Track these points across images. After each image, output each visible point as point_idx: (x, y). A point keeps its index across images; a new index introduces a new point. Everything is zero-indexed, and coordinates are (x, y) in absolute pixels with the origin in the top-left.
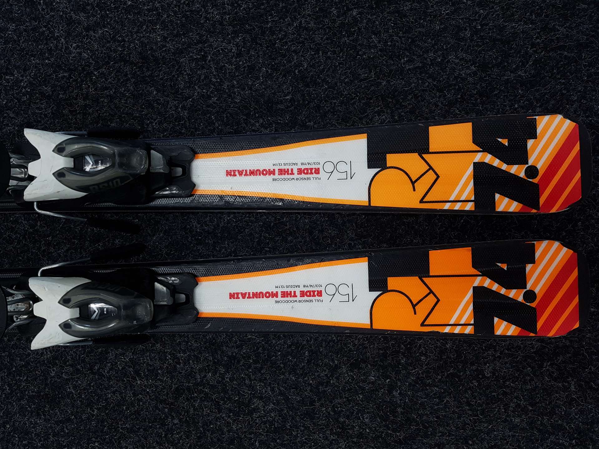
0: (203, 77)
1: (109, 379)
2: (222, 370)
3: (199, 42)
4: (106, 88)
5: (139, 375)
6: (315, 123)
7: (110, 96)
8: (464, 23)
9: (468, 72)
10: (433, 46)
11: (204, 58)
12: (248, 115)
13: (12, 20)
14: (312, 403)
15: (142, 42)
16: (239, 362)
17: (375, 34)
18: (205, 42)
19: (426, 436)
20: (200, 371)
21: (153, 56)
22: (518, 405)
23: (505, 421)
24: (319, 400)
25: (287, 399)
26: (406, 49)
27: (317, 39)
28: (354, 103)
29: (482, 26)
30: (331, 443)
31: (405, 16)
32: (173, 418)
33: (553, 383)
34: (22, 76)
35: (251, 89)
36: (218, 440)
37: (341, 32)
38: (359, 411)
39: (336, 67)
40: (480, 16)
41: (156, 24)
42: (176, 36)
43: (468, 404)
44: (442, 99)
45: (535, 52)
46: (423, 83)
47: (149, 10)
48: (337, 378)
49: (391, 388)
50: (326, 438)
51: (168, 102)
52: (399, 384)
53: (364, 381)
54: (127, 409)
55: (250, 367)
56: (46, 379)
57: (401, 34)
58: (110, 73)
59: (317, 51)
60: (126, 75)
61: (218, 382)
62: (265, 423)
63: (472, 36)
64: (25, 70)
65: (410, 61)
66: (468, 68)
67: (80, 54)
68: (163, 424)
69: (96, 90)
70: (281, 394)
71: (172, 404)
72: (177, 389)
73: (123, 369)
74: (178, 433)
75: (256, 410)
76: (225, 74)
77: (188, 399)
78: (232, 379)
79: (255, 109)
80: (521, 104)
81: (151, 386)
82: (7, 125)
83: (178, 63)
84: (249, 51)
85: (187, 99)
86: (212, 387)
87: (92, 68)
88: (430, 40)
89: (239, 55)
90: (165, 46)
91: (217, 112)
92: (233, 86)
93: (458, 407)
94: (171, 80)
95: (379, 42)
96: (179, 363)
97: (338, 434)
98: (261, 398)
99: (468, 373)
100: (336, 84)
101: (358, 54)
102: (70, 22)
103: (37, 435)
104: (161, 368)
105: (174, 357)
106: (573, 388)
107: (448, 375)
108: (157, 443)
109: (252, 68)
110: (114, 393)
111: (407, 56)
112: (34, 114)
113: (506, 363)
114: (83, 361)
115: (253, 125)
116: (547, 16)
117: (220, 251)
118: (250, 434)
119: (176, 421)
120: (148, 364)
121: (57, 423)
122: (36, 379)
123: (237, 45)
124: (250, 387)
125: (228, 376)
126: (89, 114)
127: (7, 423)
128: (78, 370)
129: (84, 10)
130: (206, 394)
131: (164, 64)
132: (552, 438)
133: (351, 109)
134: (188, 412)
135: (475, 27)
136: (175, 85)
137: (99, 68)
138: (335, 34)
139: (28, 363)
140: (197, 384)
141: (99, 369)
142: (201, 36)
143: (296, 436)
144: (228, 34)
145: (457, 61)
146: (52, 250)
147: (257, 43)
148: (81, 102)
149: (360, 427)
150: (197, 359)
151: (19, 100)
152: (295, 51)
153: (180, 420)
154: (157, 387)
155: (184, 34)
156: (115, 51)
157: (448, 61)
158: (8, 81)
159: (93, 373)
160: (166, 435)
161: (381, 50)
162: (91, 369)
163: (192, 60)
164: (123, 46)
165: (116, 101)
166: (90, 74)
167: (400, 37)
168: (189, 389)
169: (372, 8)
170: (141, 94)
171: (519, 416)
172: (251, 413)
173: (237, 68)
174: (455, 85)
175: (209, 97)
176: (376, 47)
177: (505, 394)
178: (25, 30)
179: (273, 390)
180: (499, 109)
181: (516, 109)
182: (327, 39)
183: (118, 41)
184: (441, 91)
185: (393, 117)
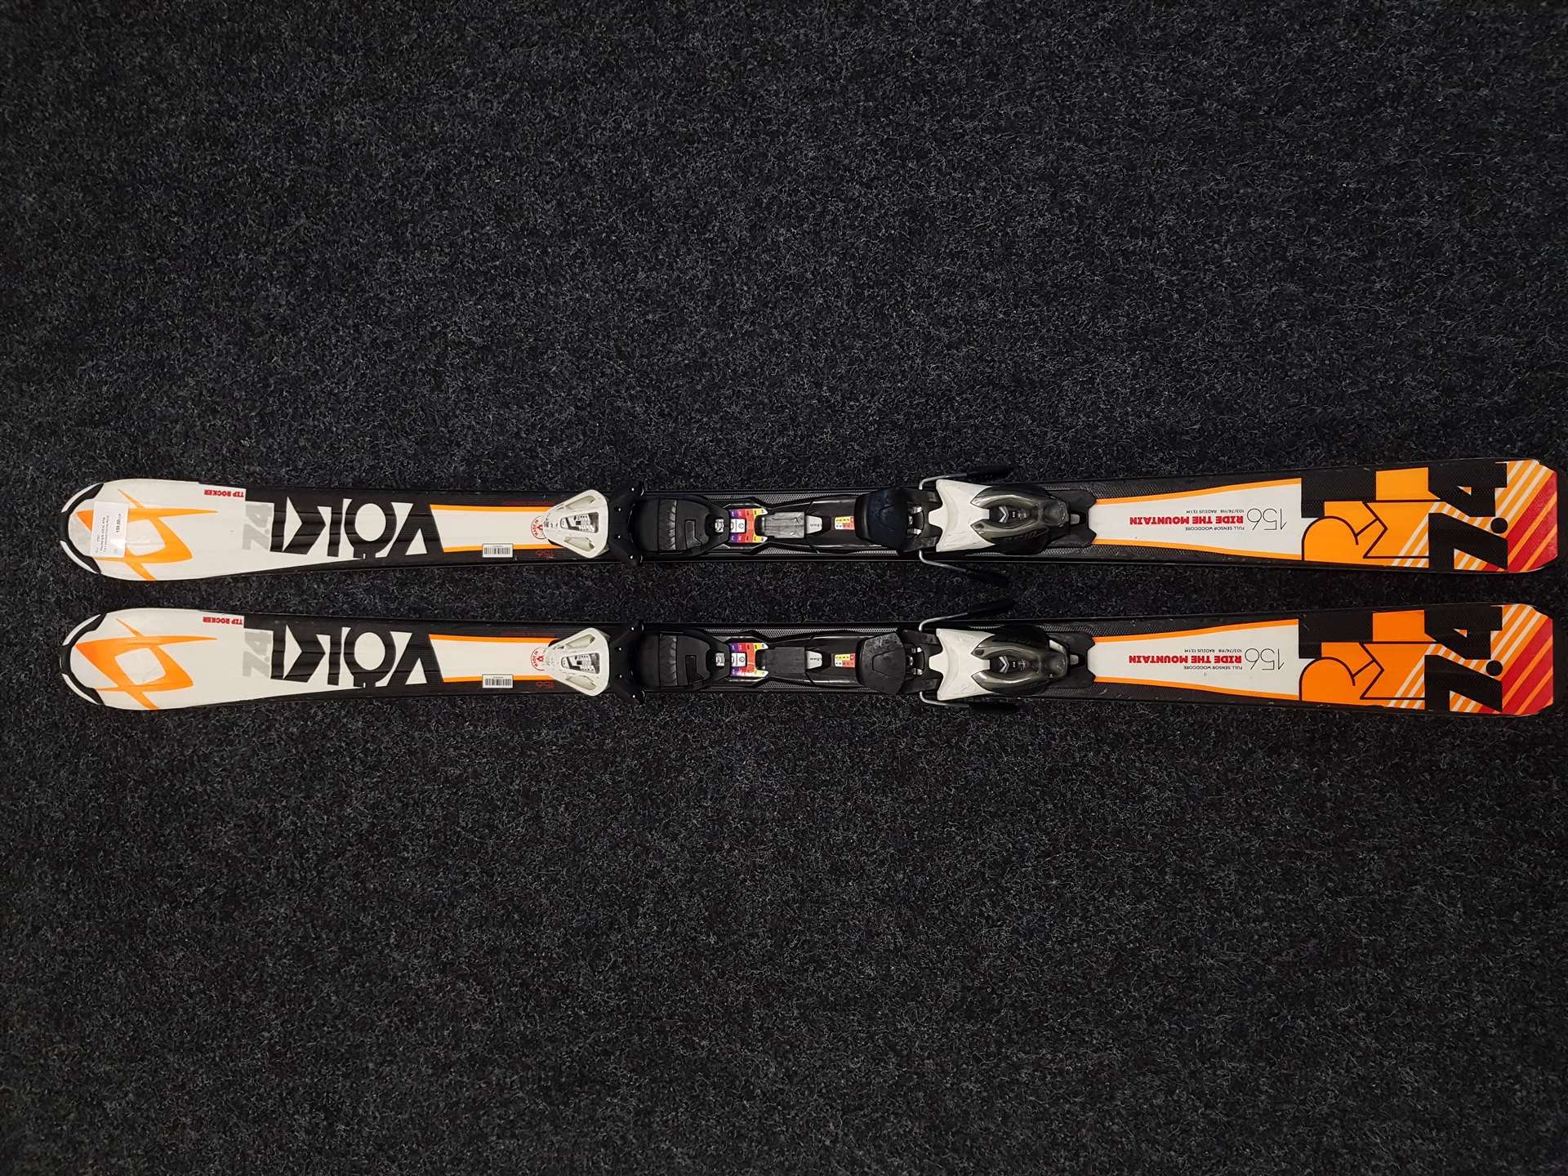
0: (1089, 403)
1: (970, 753)
2: (1107, 749)
3: (1085, 362)
4: (971, 417)
5: (1006, 751)
6: (1229, 458)
7: (975, 425)
8: (1425, 336)
9: (1429, 397)
10: (1384, 365)
11: (1092, 380)
12: (1144, 448)
13: (859, 336)
14: (1219, 791)
15: (1015, 362)
16: (1127, 741)
17: (1310, 351)
18: (1093, 361)
19: (1363, 837)
20: (1080, 749)
21: (1028, 378)
22: (1482, 805)
23: (1465, 823)
24: (1228, 789)
25: (1187, 786)
26: (1348, 369)
27: (1235, 356)
28: (1280, 434)
29: (1448, 340)
30: (1242, 840)
31: (1349, 328)
32: (1046, 803)
33: (1529, 780)
34: (869, 402)
35: (1148, 417)
36: (1101, 830)
37: (1266, 348)
38: (1278, 804)
39: (1257, 389)
40: (1445, 329)
41: (1033, 340)
42: (1057, 354)
43: (1418, 801)
44: (1393, 430)
45: (1518, 372)
46: (1370, 411)
47: (1025, 324)
48: (1251, 765)
49: (1320, 777)
50: (1236, 835)
51: (1046, 433)
52: (1329, 773)
53: (1284, 769)
54: (991, 789)
55: (1141, 747)
56: (894, 752)
57: (1342, 351)
58: (976, 399)
59: (1234, 372)
60: (995, 401)
61: (1102, 763)
62: (1159, 813)
63: (1434, 353)
64: (873, 396)
65: (1354, 383)
66: (1429, 392)
67: (939, 376)
68: (1034, 809)
69: (957, 418)
70: (1180, 779)
71: (1045, 786)
72: (1050, 769)
73: (986, 742)
74: (1051, 821)
75: (1148, 797)
76: (1117, 399)
77: (1064, 782)
78: (1118, 761)
79: (1154, 440)
80: (1497, 437)
81: (1020, 764)
82: (851, 459)
83: (1059, 386)
84: (1148, 371)
85: (1068, 429)
86: (1094, 769)
87: (954, 394)
88: (1379, 359)
89: (1135, 376)
90: (1043, 367)
91: (1106, 445)
92: (1127, 413)
93: (1403, 805)
94: (1050, 407)
95: (1314, 360)
96: (1055, 740)
97: (1251, 830)
98: (1154, 784)
99: (1418, 763)
100: (1258, 410)
101: (1287, 376)
102: (928, 338)
103: (883, 815)
104: (1032, 745)
105: (1048, 732)
106: (1555, 787)
107: (1392, 765)
108: (1027, 830)
109: (1151, 392)
110: (975, 770)
111: (1350, 378)
112: (883, 446)
113: (1467, 753)
114: (939, 732)
115: (1151, 459)
116: (1534, 328)
117: (1106, 609)
118: (1141, 825)
119: (1050, 806)
120: (1017, 739)
121: (907, 802)
122: (881, 752)
123: (1133, 365)
124: (1141, 770)
125: (1114, 757)
126: (950, 447)
127: (849, 800)
128: (932, 742)
129: (945, 324)
130: (1087, 776)
131: (1042, 387)
132: (1526, 846)
133: (1276, 440)
134: (1064, 796)
135: (1439, 342)
136: (1054, 413)
137: (963, 393)
138: (1257, 351)
139: (872, 734)
140: (1076, 765)
141: (957, 743)
142: (1088, 354)
143: (1198, 831)
144: (1123, 352)
145: (1414, 384)
146: (904, 604)
147: (1158, 363)
148: (940, 434)
149: (1278, 823)
150: (1076, 735)
151: (865, 430)
152: (1206, 372)
153: (1055, 805)
154: (1027, 765)
155: (1067, 352)
156: (982, 373)
157: (1403, 384)
158: (852, 407)
159: (952, 747)
160: (1037, 823)
161: (1315, 370)
162: (948, 741)
163: (1076, 382)
164: (992, 367)
165: (983, 432)
166: (951, 400)
167: (1342, 356)
168: (1065, 769)
169: (1306, 319)
170: (1013, 424)
171: (1483, 819)
172: (1142, 800)
173: (1133, 390)
174: (1410, 413)
175: (1097, 427)
176: (1309, 366)
177: (1465, 790)
178: (874, 349)
179: (1169, 775)
180: (1467, 444)
181: (1490, 443)
182: (1247, 357)
183: (986, 361)
184: (1392, 420)
185: (1330, 451)
